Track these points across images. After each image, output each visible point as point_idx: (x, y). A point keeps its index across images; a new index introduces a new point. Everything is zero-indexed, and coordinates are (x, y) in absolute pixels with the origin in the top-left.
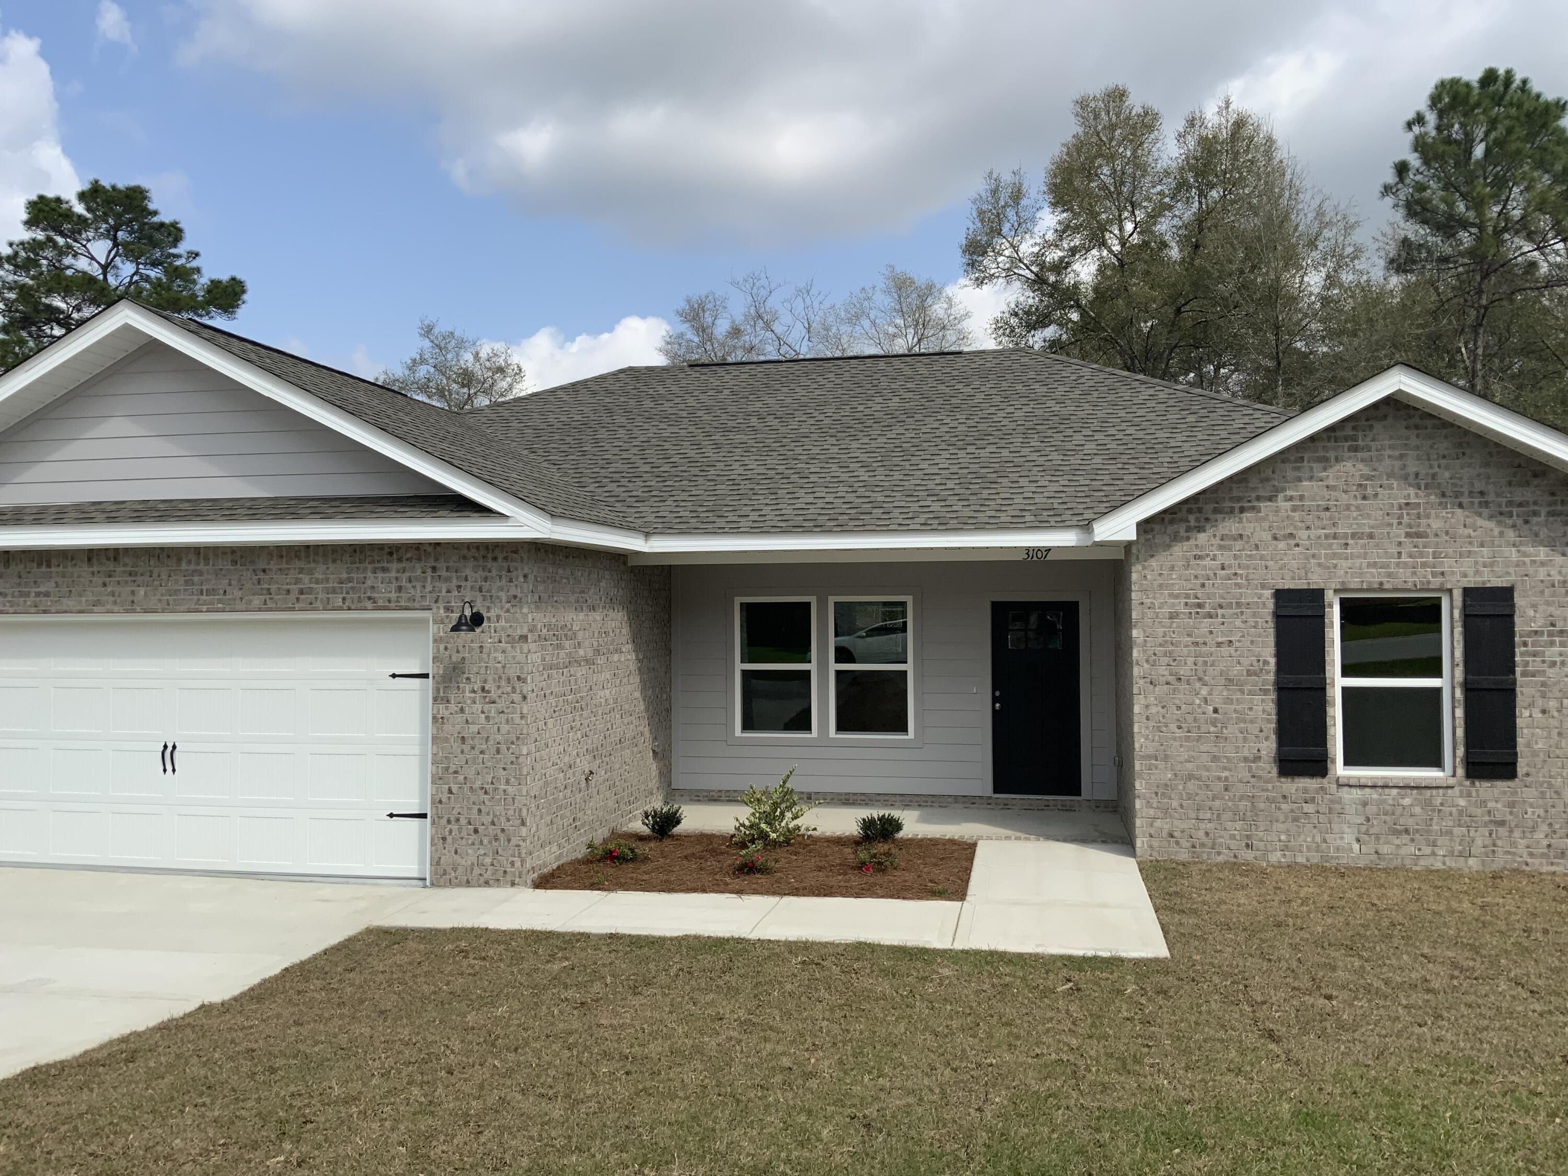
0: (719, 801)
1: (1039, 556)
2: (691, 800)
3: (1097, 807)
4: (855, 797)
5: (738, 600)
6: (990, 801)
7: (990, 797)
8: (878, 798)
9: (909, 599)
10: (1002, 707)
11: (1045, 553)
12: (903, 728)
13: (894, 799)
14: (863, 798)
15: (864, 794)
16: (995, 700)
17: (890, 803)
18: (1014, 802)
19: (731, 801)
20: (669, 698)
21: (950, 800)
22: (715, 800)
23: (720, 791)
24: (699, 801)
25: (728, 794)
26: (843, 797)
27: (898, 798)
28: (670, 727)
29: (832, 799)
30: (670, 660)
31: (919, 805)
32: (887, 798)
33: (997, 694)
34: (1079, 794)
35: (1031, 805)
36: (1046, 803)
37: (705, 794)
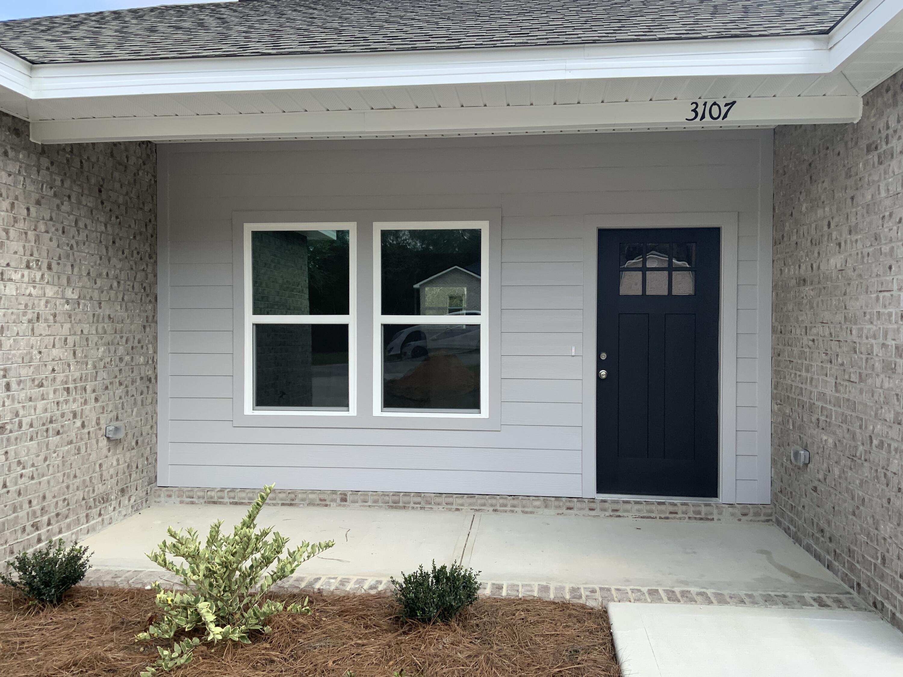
0: (220, 503)
1: (715, 114)
2: (181, 502)
3: (744, 515)
4: (406, 499)
5: (249, 228)
6: (592, 505)
7: (593, 500)
8: (438, 500)
9: (484, 226)
10: (608, 374)
11: (724, 110)
12: (475, 404)
13: (460, 501)
14: (418, 499)
15: (418, 494)
16: (600, 365)
17: (454, 507)
18: (628, 506)
19: (236, 503)
20: (153, 363)
21: (537, 503)
22: (215, 503)
23: (222, 490)
24: (192, 503)
25: (232, 494)
26: (390, 499)
27: (466, 500)
28: (155, 402)
29: (376, 501)
30: (155, 310)
31: (495, 510)
32: (450, 500)
33: (604, 356)
34: (715, 494)
35: (651, 511)
36: (671, 509)
37: (201, 494)
